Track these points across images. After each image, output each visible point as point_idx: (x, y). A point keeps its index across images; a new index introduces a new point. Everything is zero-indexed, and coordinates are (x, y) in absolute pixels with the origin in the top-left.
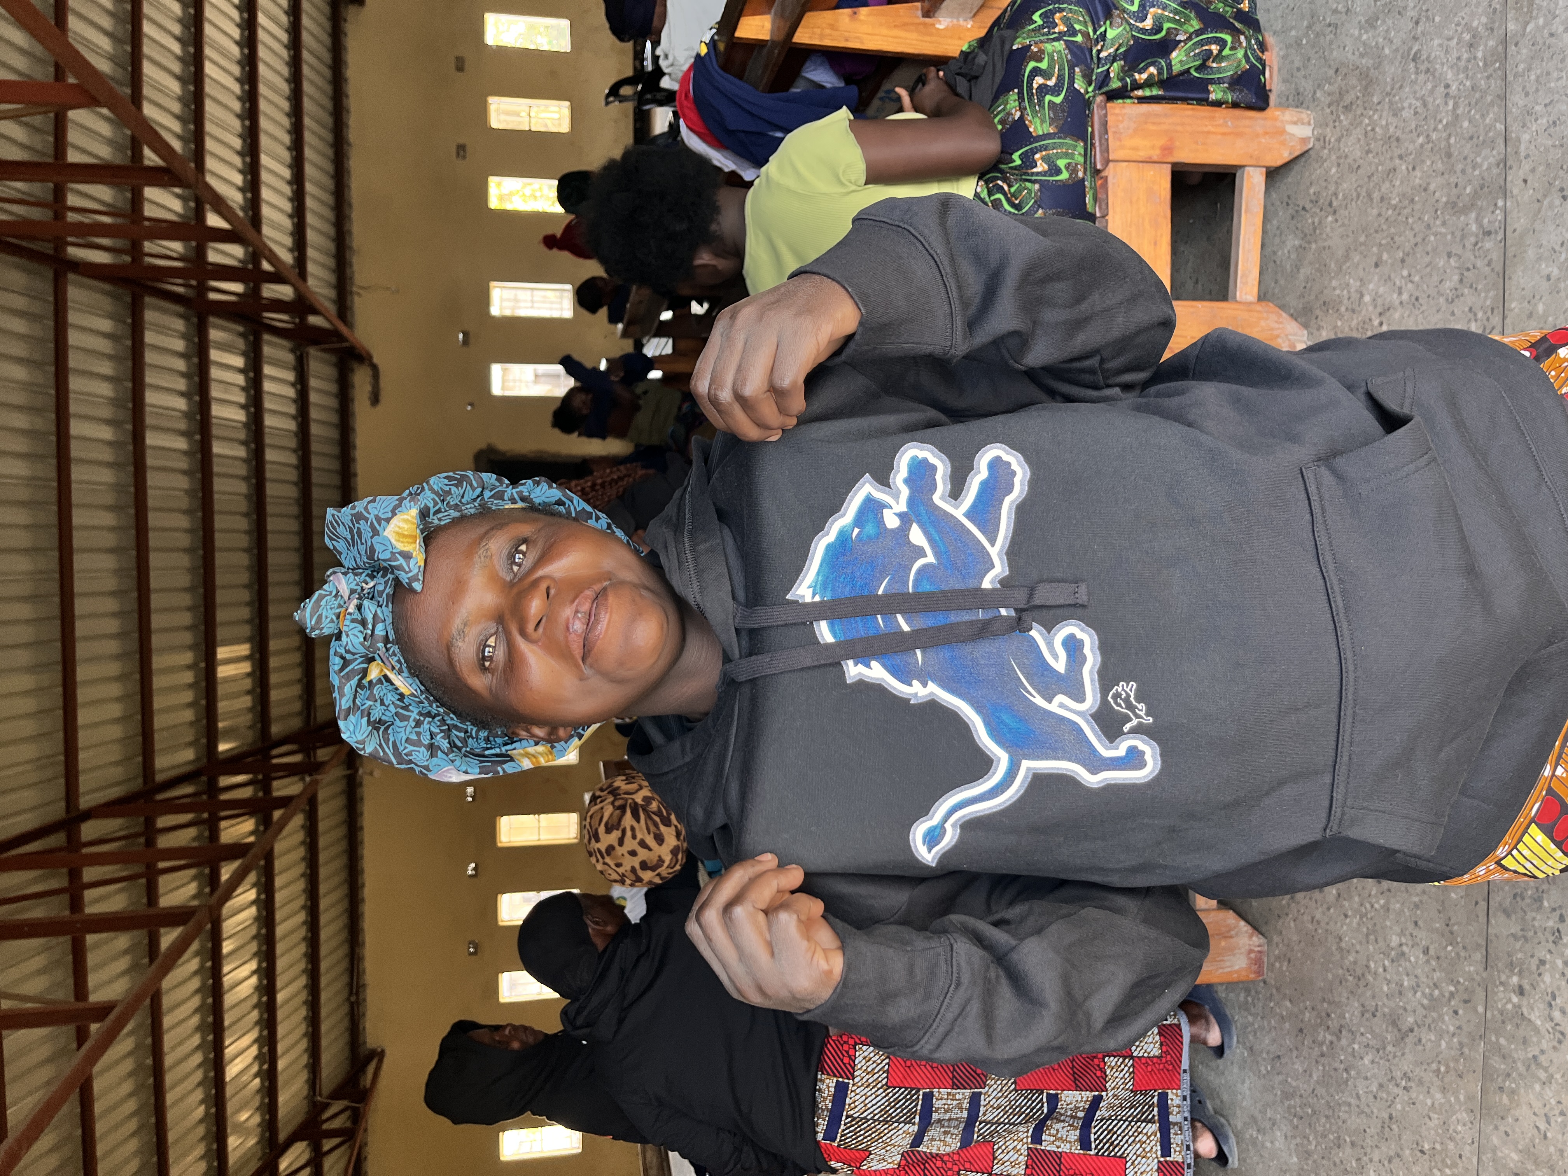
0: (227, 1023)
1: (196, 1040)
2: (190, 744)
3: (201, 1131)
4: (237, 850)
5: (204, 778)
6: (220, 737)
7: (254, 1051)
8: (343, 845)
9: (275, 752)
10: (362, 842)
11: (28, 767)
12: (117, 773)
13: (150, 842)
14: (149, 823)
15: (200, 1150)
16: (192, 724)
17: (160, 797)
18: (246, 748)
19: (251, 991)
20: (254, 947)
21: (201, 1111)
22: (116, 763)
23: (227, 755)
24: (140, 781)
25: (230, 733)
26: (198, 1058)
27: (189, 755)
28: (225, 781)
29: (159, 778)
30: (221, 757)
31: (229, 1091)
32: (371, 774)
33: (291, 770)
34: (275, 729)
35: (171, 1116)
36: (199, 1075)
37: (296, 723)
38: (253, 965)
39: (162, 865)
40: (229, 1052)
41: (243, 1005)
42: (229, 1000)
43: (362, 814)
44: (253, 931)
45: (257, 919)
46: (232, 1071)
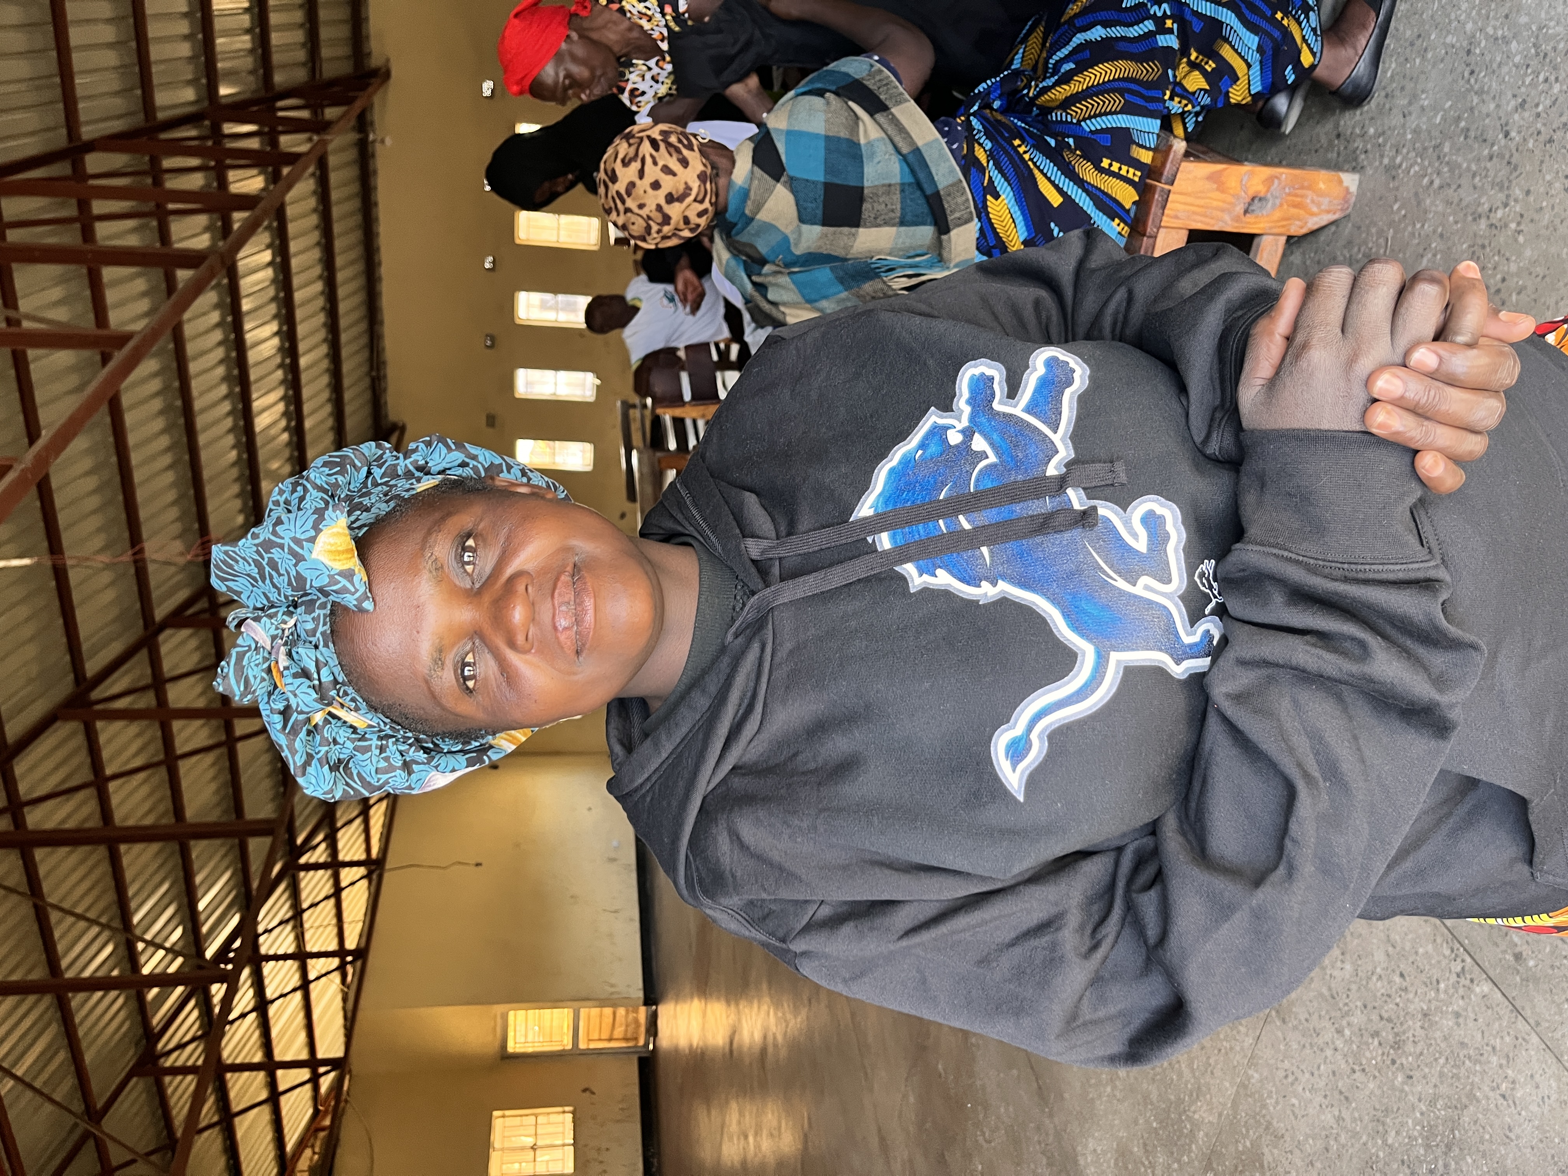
0: (252, 377)
1: (223, 389)
2: (189, 83)
3: (235, 472)
4: (246, 202)
5: (207, 123)
6: (220, 77)
7: (281, 407)
8: (358, 219)
9: (280, 104)
10: (377, 219)
11: (23, 87)
12: (118, 104)
13: (158, 182)
14: (155, 161)
15: (236, 489)
16: (190, 59)
17: (164, 136)
18: (247, 96)
19: (273, 351)
20: (272, 308)
21: (234, 454)
22: (116, 94)
23: (230, 100)
24: (141, 116)
25: (232, 75)
26: (226, 407)
27: (189, 94)
28: (230, 128)
29: (161, 116)
30: (223, 101)
31: (259, 441)
32: (383, 141)
33: (296, 126)
34: (279, 78)
35: (204, 456)
36: (229, 422)
37: (300, 75)
38: (274, 327)
39: (171, 206)
40: (256, 405)
41: (265, 364)
42: (253, 356)
43: (376, 188)
44: (271, 292)
45: (274, 281)
46: (261, 422)
